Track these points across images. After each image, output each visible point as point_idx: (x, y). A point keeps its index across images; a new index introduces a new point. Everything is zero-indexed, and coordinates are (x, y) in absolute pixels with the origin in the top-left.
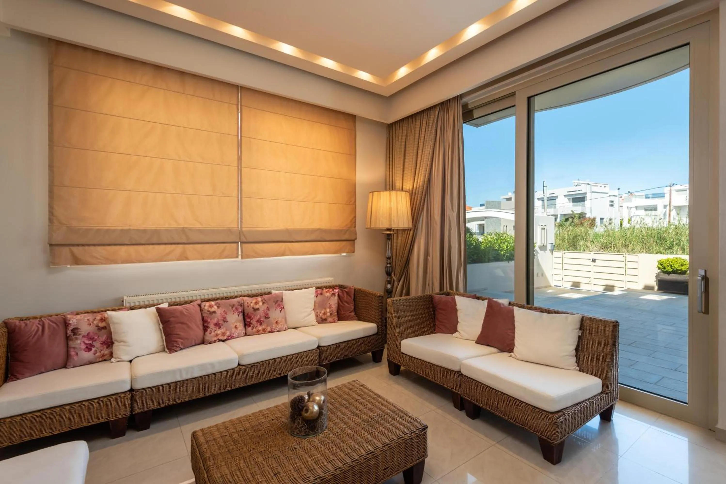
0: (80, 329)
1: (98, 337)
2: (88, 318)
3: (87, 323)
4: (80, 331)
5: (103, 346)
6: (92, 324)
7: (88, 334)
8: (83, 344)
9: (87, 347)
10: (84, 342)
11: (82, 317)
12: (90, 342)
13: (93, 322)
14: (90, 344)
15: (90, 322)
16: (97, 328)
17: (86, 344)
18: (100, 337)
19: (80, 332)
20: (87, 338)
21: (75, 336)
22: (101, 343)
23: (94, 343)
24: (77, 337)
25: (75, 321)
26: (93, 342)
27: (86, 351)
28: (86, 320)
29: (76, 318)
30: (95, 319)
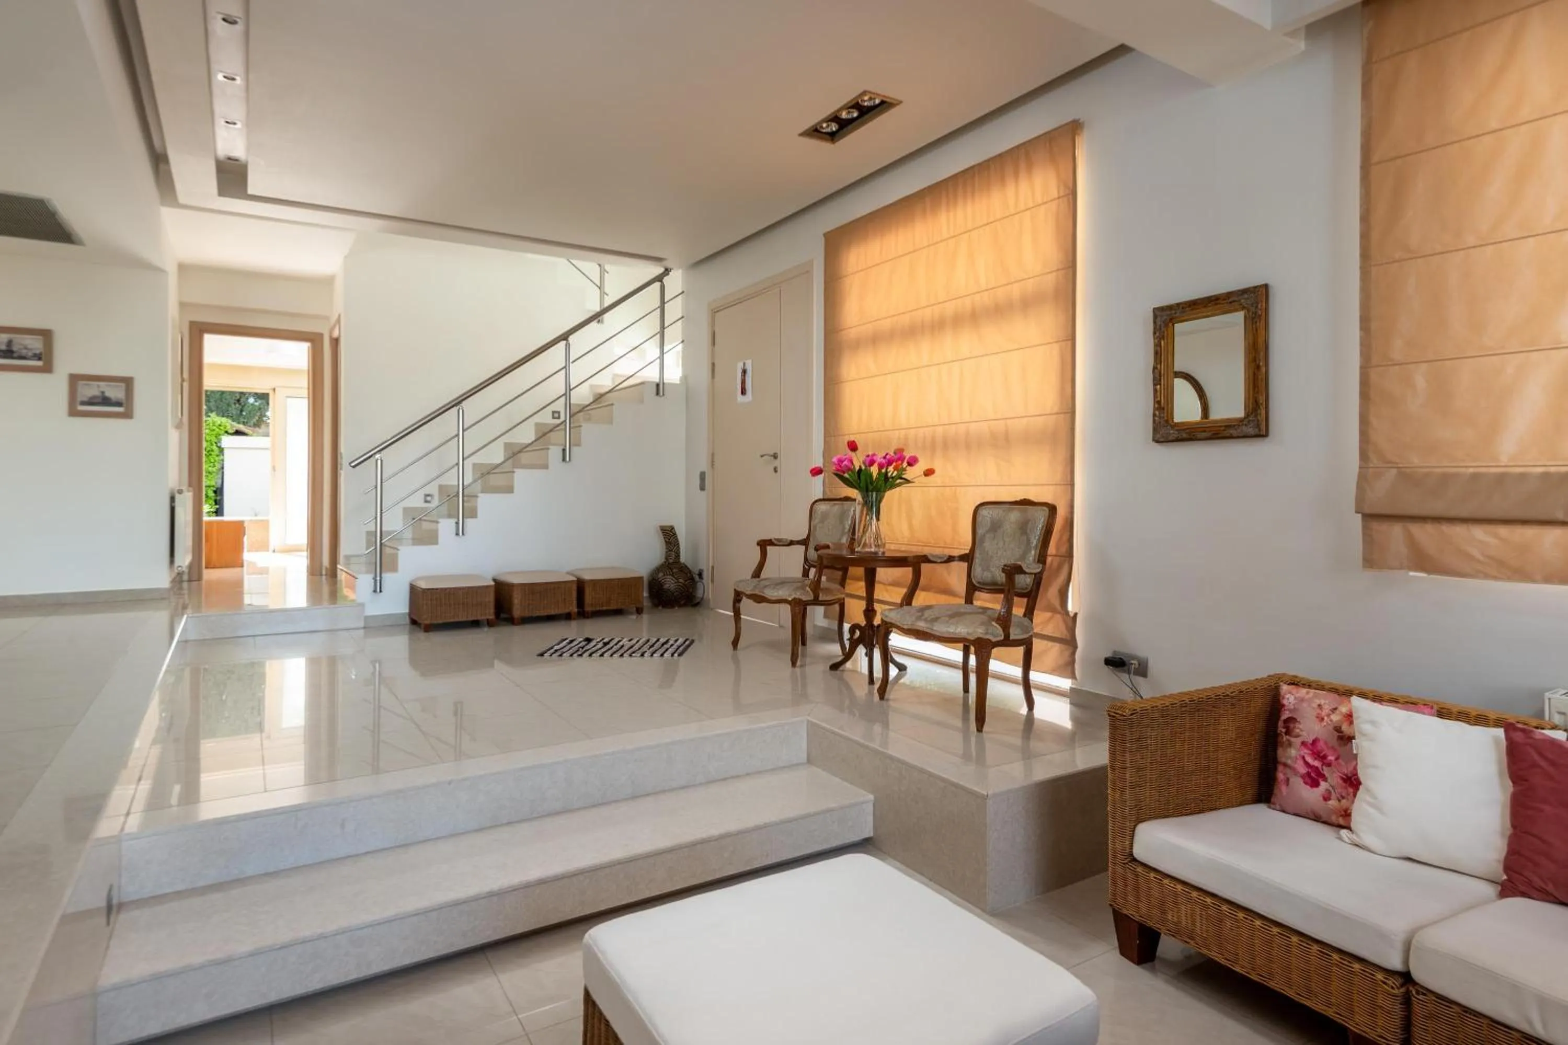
0: (1299, 722)
1: (1337, 759)
2: (1322, 702)
3: (1315, 714)
4: (1298, 728)
5: (1346, 788)
6: (1326, 718)
7: (1315, 742)
8: (1300, 762)
9: (1308, 774)
10: (1303, 758)
11: (1311, 695)
12: (1317, 763)
13: (1328, 715)
14: (1317, 768)
15: (1323, 714)
16: (1336, 734)
17: (1307, 764)
18: (1340, 761)
19: (1298, 731)
20: (1312, 750)
21: (1288, 737)
22: (1342, 778)
23: (1326, 771)
24: (1293, 739)
25: (1292, 699)
26: (1324, 767)
27: (1306, 783)
28: (1315, 705)
29: (1297, 695)
30: (1336, 709)
